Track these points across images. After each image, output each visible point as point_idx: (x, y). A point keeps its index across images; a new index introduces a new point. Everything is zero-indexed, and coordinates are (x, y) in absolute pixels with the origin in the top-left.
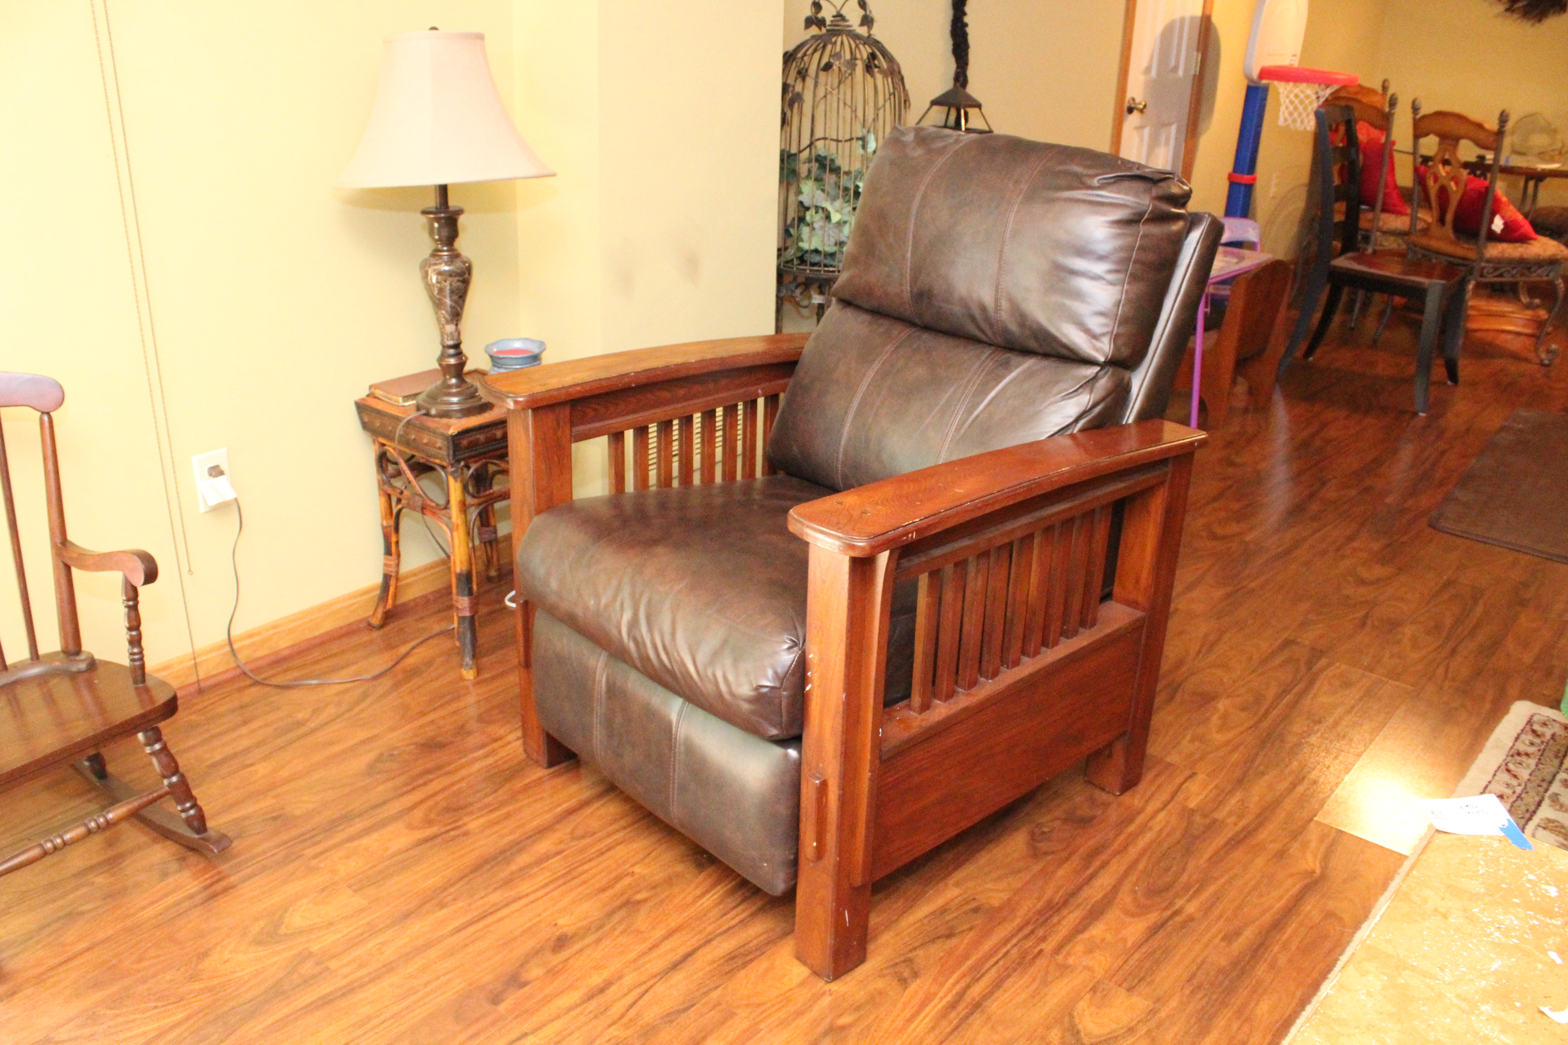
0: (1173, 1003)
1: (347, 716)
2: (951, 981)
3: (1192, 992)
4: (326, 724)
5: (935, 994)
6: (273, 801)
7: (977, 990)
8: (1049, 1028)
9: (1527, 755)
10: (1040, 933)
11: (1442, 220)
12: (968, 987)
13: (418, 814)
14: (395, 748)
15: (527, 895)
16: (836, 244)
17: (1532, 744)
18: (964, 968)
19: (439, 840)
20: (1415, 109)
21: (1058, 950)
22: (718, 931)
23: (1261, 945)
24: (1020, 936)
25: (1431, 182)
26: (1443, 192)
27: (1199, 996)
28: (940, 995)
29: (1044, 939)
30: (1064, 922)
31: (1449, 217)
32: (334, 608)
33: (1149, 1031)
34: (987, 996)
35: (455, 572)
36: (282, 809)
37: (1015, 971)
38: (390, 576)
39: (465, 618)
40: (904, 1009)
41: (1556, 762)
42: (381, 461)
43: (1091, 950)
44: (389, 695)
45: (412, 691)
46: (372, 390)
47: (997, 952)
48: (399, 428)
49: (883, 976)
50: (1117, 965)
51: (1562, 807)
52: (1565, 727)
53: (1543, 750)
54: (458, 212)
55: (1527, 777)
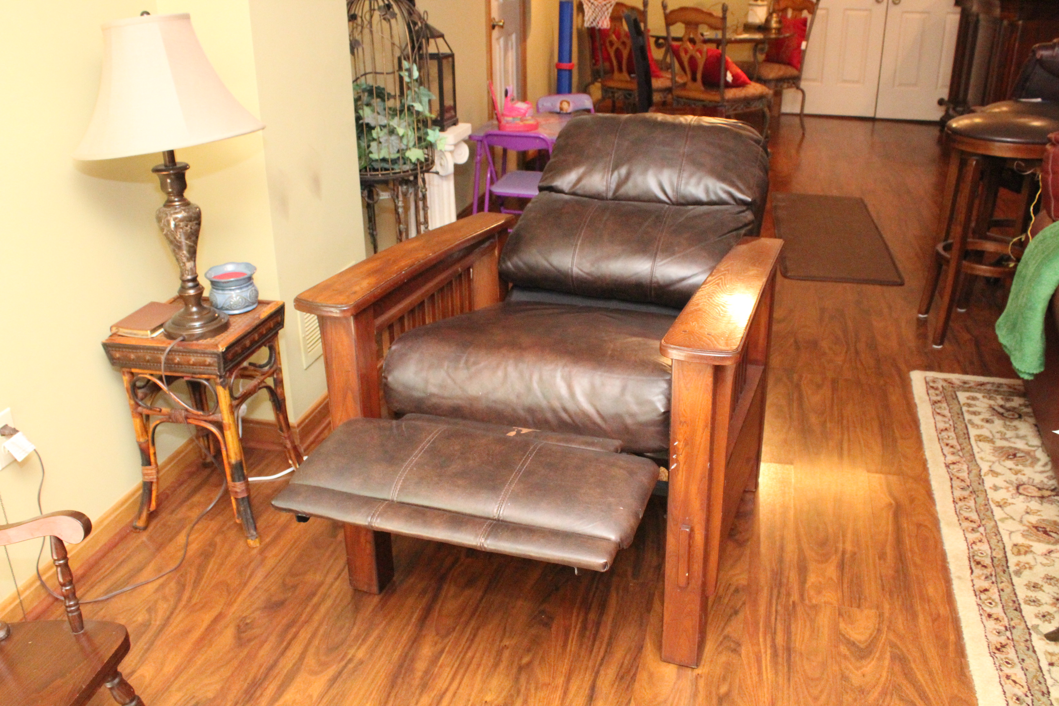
0: (887, 606)
1: (180, 608)
2: (761, 640)
3: (890, 595)
4: (169, 618)
5: (760, 652)
7: (780, 639)
8: (836, 647)
9: (939, 401)
10: (783, 591)
11: (694, 79)
12: (773, 640)
13: (310, 660)
14: (245, 618)
15: (447, 690)
16: (398, 152)
17: (937, 395)
18: (761, 630)
19: (344, 675)
20: (664, 7)
21: (802, 597)
22: (597, 664)
23: (901, 556)
24: (775, 598)
25: (682, 54)
26: (693, 61)
27: (895, 597)
28: (763, 651)
29: (788, 595)
30: (791, 580)
31: (699, 76)
33: (889, 628)
34: (788, 640)
35: (229, 463)
36: (193, 697)
37: (790, 619)
38: (152, 483)
39: (243, 498)
40: (750, 669)
41: (956, 402)
42: (133, 389)
43: (819, 592)
44: (201, 579)
45: (218, 570)
46: (114, 330)
47: (770, 612)
48: (163, 358)
49: (720, 653)
50: (840, 594)
51: (978, 427)
52: (945, 380)
53: (945, 397)
54: (186, 167)
55: (949, 415)
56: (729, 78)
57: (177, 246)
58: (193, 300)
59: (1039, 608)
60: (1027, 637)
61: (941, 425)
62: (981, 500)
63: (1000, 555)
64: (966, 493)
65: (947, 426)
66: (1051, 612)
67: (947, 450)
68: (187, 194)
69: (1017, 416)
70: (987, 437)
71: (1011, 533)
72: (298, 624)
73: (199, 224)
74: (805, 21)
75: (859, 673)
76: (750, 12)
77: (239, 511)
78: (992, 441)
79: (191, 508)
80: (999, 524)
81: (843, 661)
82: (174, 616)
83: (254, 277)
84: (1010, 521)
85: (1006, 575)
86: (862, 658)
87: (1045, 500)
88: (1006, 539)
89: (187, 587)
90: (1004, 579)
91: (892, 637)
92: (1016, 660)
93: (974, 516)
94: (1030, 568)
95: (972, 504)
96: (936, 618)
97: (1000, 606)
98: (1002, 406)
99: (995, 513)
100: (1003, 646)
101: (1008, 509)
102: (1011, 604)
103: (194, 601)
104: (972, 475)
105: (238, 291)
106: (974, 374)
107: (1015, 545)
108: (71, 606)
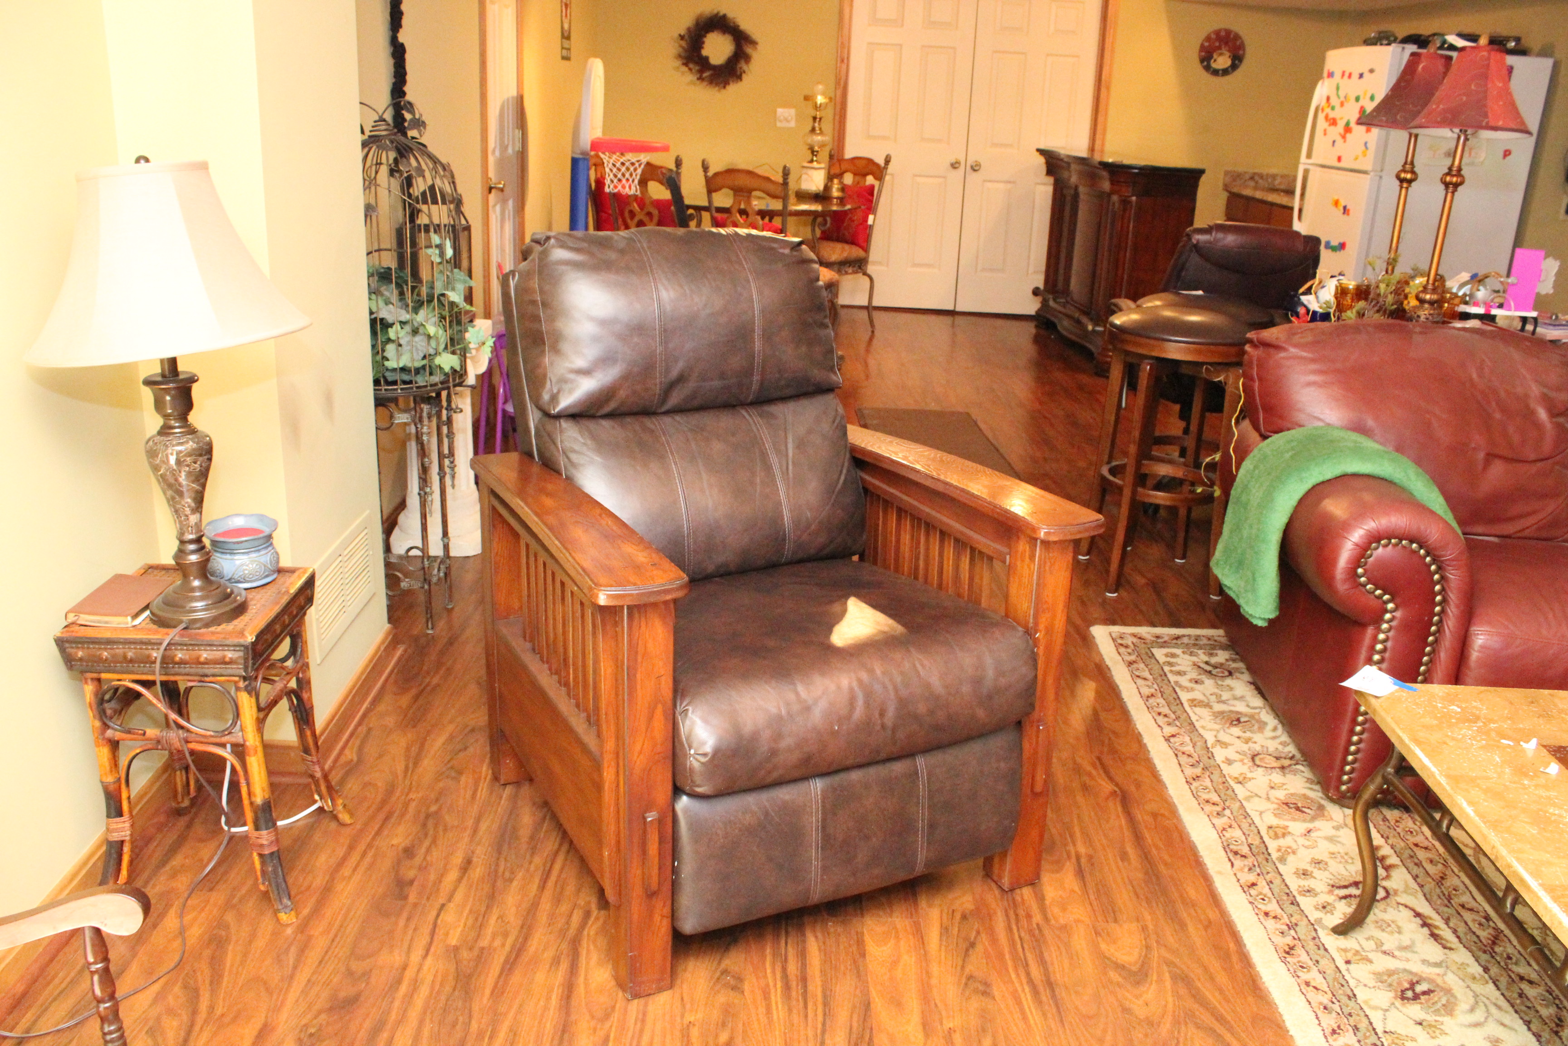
0: (1148, 917)
1: (200, 1021)
2: (1013, 976)
3: (1147, 903)
4: (186, 1040)
5: (1016, 991)
7: (1036, 972)
8: (1105, 974)
9: (1135, 662)
10: (1021, 912)
12: (1028, 974)
14: (306, 1026)
16: (424, 357)
17: (1129, 654)
18: (1010, 963)
20: (705, 168)
21: (1046, 919)
22: (819, 1031)
23: (1144, 853)
24: (1013, 921)
27: (1154, 904)
28: (1019, 990)
29: (1029, 916)
30: (1026, 897)
33: (1157, 942)
34: (1046, 973)
35: (252, 803)
37: (1040, 946)
38: (122, 842)
39: (272, 854)
40: (1011, 1012)
41: (1153, 661)
42: (100, 703)
43: (1064, 909)
44: (221, 976)
45: (242, 963)
46: (71, 618)
47: (1013, 940)
48: (156, 654)
49: (968, 998)
50: (1089, 908)
51: (1189, 690)
52: (1134, 635)
53: (1139, 655)
54: (193, 380)
55: (1150, 677)
58: (194, 570)
59: (1316, 899)
60: (1314, 934)
61: (1146, 691)
62: (1215, 777)
63: (1257, 841)
64: (1198, 771)
65: (1153, 691)
66: (1330, 901)
67: (1160, 720)
68: (192, 418)
69: (1227, 673)
70: (1202, 701)
71: (1261, 813)
72: (389, 1026)
73: (210, 460)
74: (872, 187)
75: (1141, 1002)
76: (804, 177)
77: (263, 872)
78: (1208, 705)
79: (174, 875)
80: (1245, 803)
81: (1118, 989)
82: (194, 1034)
83: (274, 535)
84: (1256, 799)
85: (1270, 864)
86: (1138, 983)
87: (1287, 771)
88: (1257, 821)
89: (201, 993)
90: (1269, 869)
91: (1164, 952)
92: (1310, 963)
93: (1215, 798)
94: (1294, 853)
95: (1207, 782)
96: (1208, 925)
97: (1274, 901)
98: (1207, 663)
99: (1237, 792)
100: (1292, 948)
101: (1249, 785)
102: (1285, 898)
103: (219, 1011)
104: (1198, 748)
105: (254, 555)
106: (1163, 626)
107: (1270, 827)
108: (110, 1033)
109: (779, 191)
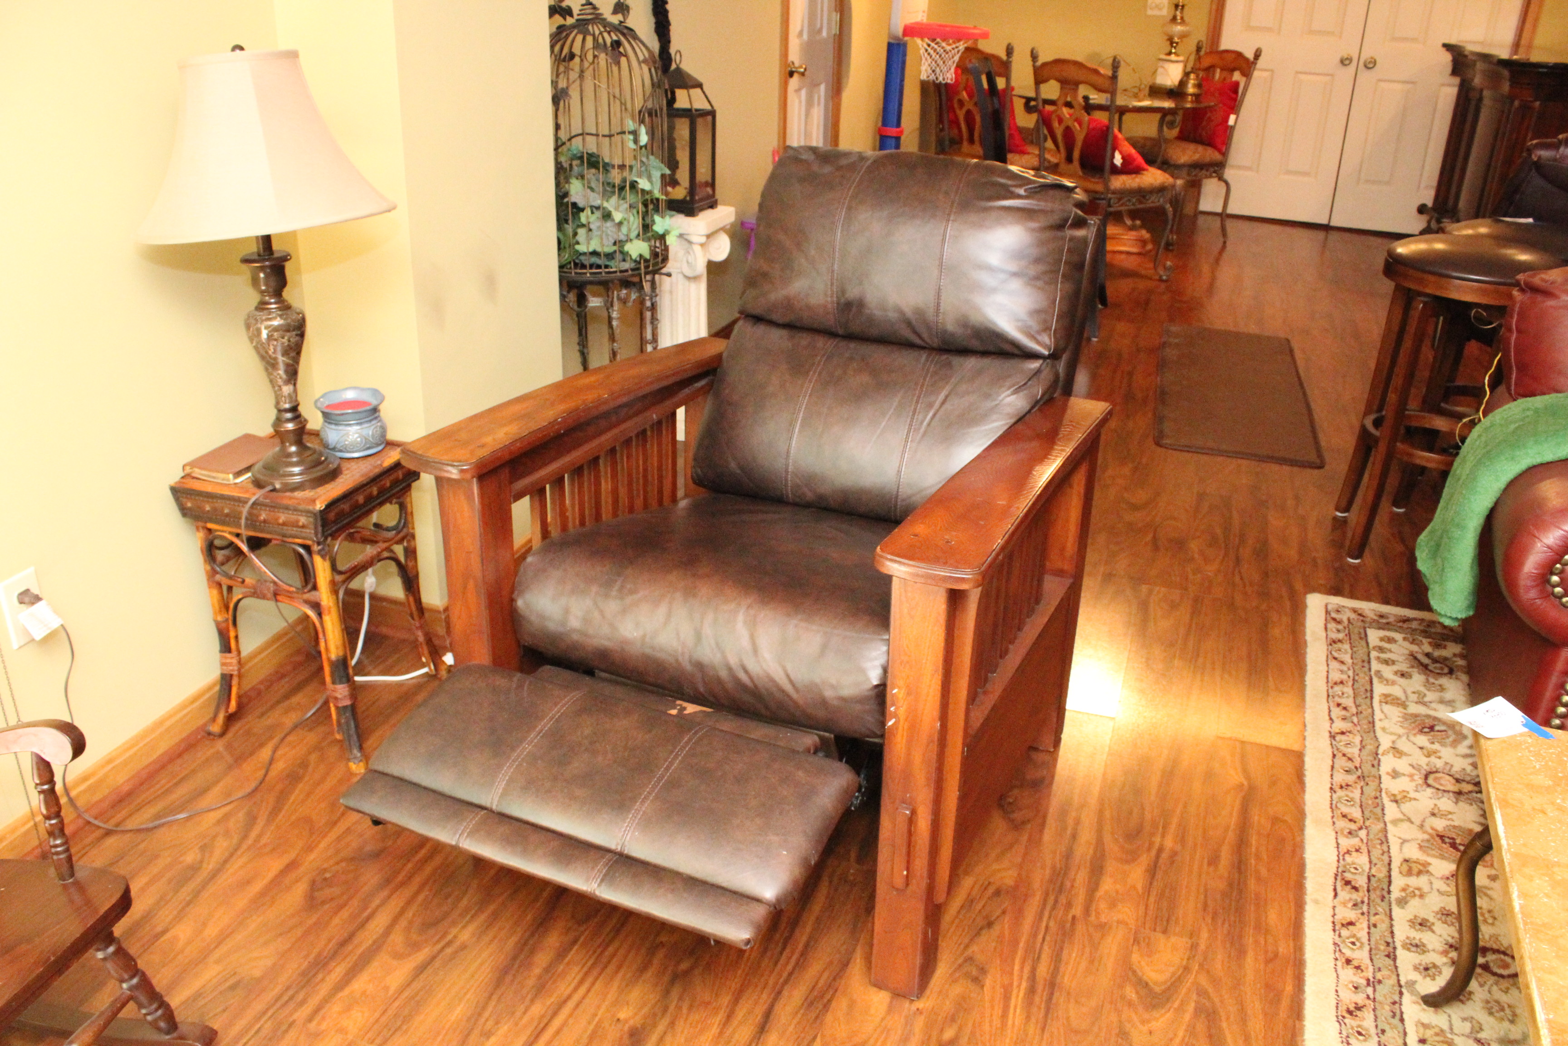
0: (1205, 935)
1: (244, 846)
2: (1017, 967)
3: (1213, 918)
4: (226, 861)
5: (1011, 984)
6: (218, 968)
7: (1043, 970)
8: (1121, 987)
9: (1340, 641)
10: (1063, 900)
11: (1069, 159)
12: (1034, 969)
13: (397, 938)
14: (325, 870)
15: (569, 997)
16: (615, 244)
17: (1338, 631)
18: (1020, 953)
19: (437, 963)
20: (1034, 57)
21: (1087, 911)
22: (781, 980)
23: (1240, 862)
24: (1048, 907)
25: (1056, 124)
26: (1068, 133)
27: (1220, 922)
28: (1015, 984)
29: (1069, 905)
30: (1076, 884)
31: (1076, 154)
32: (168, 724)
33: (1201, 965)
34: (1055, 972)
35: (329, 659)
36: (235, 974)
37: (1063, 942)
38: (231, 676)
39: (345, 707)
40: (992, 1007)
41: (1363, 643)
42: (210, 549)
43: (1113, 905)
44: (280, 810)
45: (303, 801)
46: (188, 470)
47: (1038, 928)
48: (245, 511)
49: (955, 981)
50: (1141, 912)
51: (1388, 682)
52: (1354, 611)
53: (1349, 635)
54: (286, 258)
55: (1350, 661)
56: (1118, 160)
57: (270, 364)
58: (292, 437)
59: (1422, 957)
60: (1397, 998)
61: (1336, 676)
62: (1370, 791)
63: (1382, 874)
64: (1351, 778)
65: (1344, 677)
66: (1438, 963)
67: (1336, 712)
68: (286, 294)
69: (1446, 670)
70: (1398, 699)
71: (1404, 841)
72: (391, 887)
73: (302, 335)
74: (1237, 84)
75: (1145, 1029)
76: (1160, 70)
77: (339, 722)
78: (1404, 705)
79: (286, 712)
80: (1390, 827)
81: (1126, 1008)
82: (234, 857)
83: (381, 407)
84: (1406, 825)
85: (1385, 905)
86: (1154, 1007)
87: (1462, 798)
88: (1394, 851)
89: (259, 821)
90: (1380, 909)
91: (1203, 981)
92: (1373, 1031)
93: (1356, 813)
94: (1421, 896)
95: (1356, 795)
96: (1272, 958)
97: (1367, 948)
98: (1427, 655)
99: (1386, 812)
100: (1359, 1008)
101: (1406, 807)
102: (1382, 948)
103: (264, 840)
104: (1365, 752)
105: (358, 427)
106: (1398, 604)
107: (1406, 861)
108: (56, 846)
109: (1106, 84)
